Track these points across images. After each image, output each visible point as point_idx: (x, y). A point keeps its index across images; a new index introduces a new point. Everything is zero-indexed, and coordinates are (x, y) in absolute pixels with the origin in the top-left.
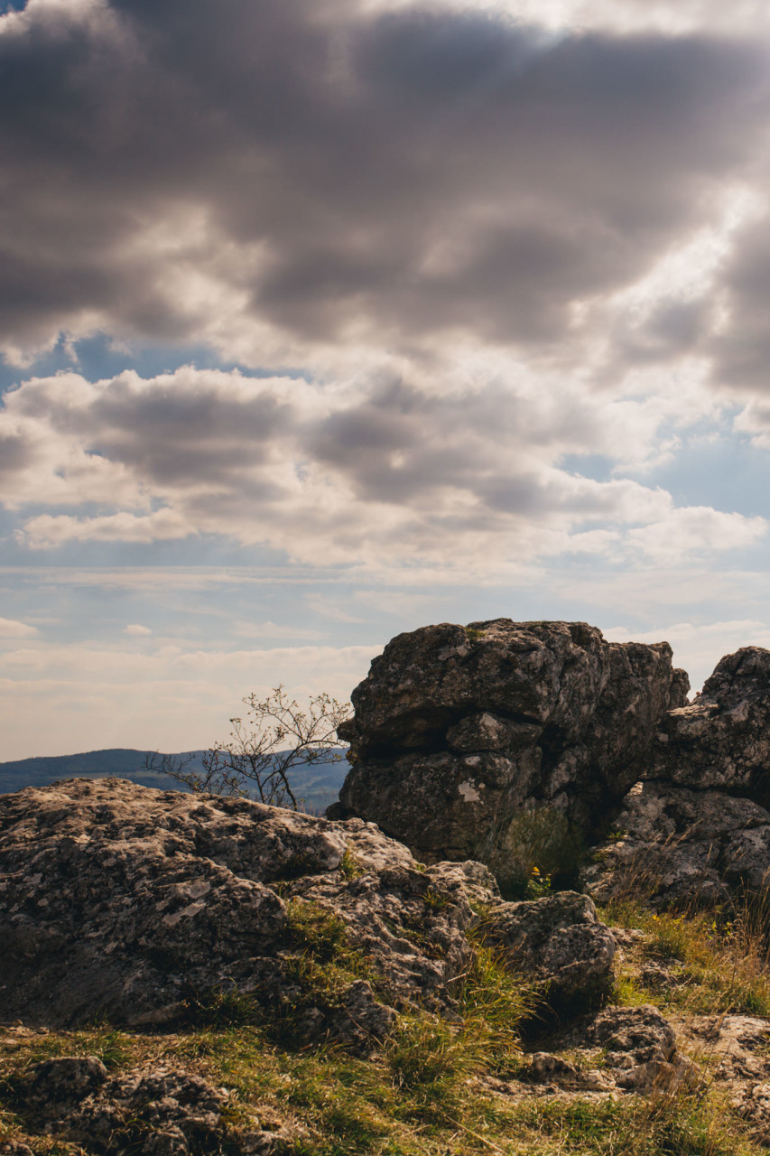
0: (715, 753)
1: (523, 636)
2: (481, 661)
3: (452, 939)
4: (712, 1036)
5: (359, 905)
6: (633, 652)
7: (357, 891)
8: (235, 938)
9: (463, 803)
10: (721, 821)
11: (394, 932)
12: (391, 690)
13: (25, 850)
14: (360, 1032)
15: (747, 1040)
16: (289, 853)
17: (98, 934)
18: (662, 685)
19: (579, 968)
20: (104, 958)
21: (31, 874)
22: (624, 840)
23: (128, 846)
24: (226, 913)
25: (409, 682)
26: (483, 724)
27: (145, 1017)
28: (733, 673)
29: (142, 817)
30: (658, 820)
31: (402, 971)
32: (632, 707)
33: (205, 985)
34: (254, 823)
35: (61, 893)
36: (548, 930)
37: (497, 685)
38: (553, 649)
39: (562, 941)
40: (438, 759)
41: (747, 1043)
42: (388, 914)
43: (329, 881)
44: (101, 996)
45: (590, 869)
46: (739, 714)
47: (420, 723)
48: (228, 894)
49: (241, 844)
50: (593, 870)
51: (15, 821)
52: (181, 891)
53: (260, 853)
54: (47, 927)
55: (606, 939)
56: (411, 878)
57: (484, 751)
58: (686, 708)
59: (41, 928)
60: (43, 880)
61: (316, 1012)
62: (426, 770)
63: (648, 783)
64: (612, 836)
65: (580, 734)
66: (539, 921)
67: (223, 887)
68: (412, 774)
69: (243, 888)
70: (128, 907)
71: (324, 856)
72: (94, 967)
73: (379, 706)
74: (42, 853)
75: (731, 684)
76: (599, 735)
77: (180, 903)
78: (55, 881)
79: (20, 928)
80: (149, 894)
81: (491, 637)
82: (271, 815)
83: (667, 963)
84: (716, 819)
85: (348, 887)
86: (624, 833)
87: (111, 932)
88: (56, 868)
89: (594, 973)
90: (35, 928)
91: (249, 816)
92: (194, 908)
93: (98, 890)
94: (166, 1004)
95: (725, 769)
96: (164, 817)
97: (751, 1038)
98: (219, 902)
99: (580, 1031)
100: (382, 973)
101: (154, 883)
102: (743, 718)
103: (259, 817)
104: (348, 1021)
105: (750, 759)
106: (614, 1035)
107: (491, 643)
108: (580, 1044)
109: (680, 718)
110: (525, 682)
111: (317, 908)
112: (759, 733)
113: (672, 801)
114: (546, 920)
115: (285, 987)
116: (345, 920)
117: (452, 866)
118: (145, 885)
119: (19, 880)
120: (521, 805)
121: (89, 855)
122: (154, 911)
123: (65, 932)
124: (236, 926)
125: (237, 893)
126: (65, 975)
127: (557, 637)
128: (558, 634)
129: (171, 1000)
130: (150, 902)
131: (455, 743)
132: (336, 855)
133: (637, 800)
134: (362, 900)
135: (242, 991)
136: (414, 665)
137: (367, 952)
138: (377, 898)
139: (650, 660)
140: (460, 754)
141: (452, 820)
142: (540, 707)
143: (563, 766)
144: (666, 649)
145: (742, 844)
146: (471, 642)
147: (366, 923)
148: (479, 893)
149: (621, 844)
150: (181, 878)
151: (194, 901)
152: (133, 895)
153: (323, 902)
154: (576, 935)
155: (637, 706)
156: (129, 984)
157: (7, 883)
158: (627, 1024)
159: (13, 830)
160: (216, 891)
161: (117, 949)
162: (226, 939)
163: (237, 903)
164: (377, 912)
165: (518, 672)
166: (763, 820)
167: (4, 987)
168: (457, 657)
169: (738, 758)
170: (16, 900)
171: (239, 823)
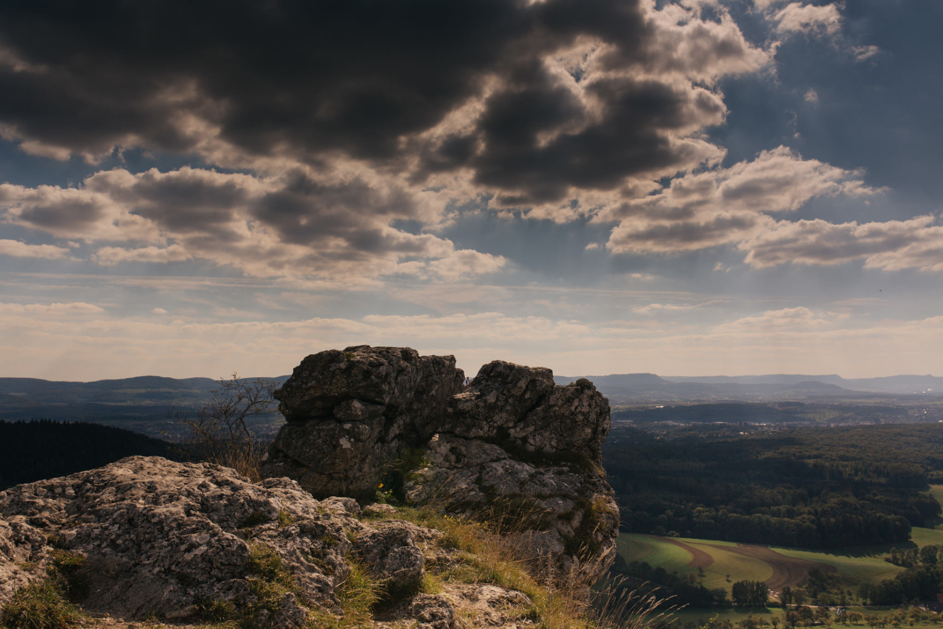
0: (478, 419)
1: (376, 357)
2: (353, 371)
3: (338, 562)
4: (474, 599)
5: (288, 545)
6: (435, 362)
7: (287, 535)
8: (223, 568)
9: (342, 449)
10: (480, 457)
11: (307, 560)
12: (304, 386)
13: (109, 510)
14: (289, 623)
15: (492, 602)
16: (251, 511)
17: (150, 561)
18: (450, 379)
19: (404, 573)
20: (153, 577)
21: (113, 525)
22: (428, 467)
23: (165, 510)
24: (218, 554)
25: (314, 382)
26: (354, 406)
27: (175, 614)
28: (488, 375)
29: (172, 489)
30: (446, 455)
31: (311, 584)
32: (433, 392)
33: (207, 595)
34: (232, 493)
35: (129, 537)
36: (388, 549)
37: (361, 385)
38: (391, 365)
39: (395, 556)
40: (329, 424)
41: (493, 603)
42: (304, 549)
43: (272, 527)
44: (151, 600)
45: (409, 483)
46: (491, 399)
47: (319, 404)
48: (219, 542)
49: (226, 506)
50: (411, 483)
51: (104, 487)
52: (194, 539)
53: (235, 511)
54: (122, 557)
55: (419, 556)
56: (316, 527)
57: (354, 421)
58: (463, 394)
59: (119, 557)
60: (119, 528)
61: (266, 611)
62: (323, 430)
63: (441, 435)
64: (422, 464)
65: (406, 408)
66: (383, 543)
67: (216, 538)
68: (314, 433)
69: (227, 539)
70: (165, 547)
71: (270, 513)
72: (147, 582)
73: (297, 394)
74: (119, 512)
75: (487, 381)
76: (416, 408)
77: (193, 546)
78: (126, 529)
79: (107, 557)
80: (177, 540)
81: (358, 357)
82: (241, 488)
83: (451, 551)
84: (477, 456)
85: (282, 533)
86: (428, 463)
87: (156, 561)
88: (126, 522)
89: (412, 575)
90: (115, 557)
91: (229, 488)
92: (201, 550)
93: (149, 536)
94: (186, 606)
95: (483, 428)
96: (183, 489)
97: (494, 600)
98: (214, 547)
99: (404, 609)
100: (300, 585)
101: (180, 534)
102: (493, 401)
103: (235, 489)
104: (283, 617)
105: (496, 422)
106: (423, 613)
107: (358, 362)
108: (404, 616)
109: (459, 400)
110: (377, 383)
111: (266, 548)
112: (502, 409)
113: (454, 445)
114: (387, 543)
115: (249, 596)
116: (281, 554)
117: (337, 500)
118: (174, 534)
119: (106, 528)
120: (373, 447)
121: (144, 515)
122: (179, 551)
123: (132, 559)
124: (223, 561)
125: (223, 542)
126: (131, 586)
127: (394, 358)
128: (395, 356)
129: (189, 604)
130: (177, 546)
131: (338, 416)
132: (276, 512)
133: (436, 444)
134: (290, 541)
135: (227, 599)
136: (316, 373)
137: (293, 573)
138: (298, 539)
139: (444, 366)
140: (341, 422)
141: (335, 458)
142: (384, 396)
143: (396, 425)
144: (452, 359)
145: (491, 470)
146: (348, 360)
147: (292, 555)
148: (351, 523)
149: (426, 469)
150: (194, 531)
151: (201, 545)
152: (168, 540)
153: (269, 544)
154: (403, 553)
155: (436, 391)
156: (166, 593)
157: (100, 529)
158: (429, 606)
159: (102, 495)
160: (213, 540)
161: (160, 571)
162: (218, 568)
163: (223, 547)
164: (298, 548)
165: (373, 377)
166: (503, 457)
167: (99, 591)
168: (340, 369)
169: (490, 422)
170: (105, 540)
171: (224, 493)
